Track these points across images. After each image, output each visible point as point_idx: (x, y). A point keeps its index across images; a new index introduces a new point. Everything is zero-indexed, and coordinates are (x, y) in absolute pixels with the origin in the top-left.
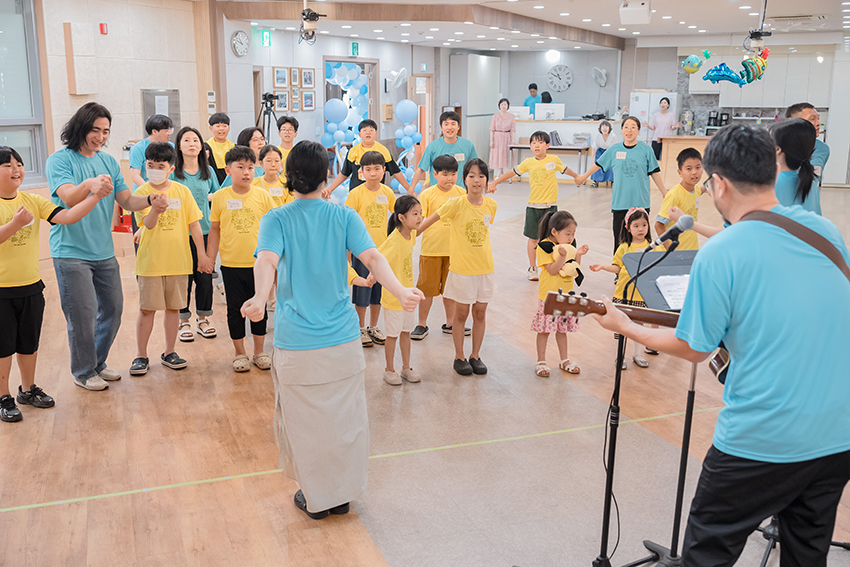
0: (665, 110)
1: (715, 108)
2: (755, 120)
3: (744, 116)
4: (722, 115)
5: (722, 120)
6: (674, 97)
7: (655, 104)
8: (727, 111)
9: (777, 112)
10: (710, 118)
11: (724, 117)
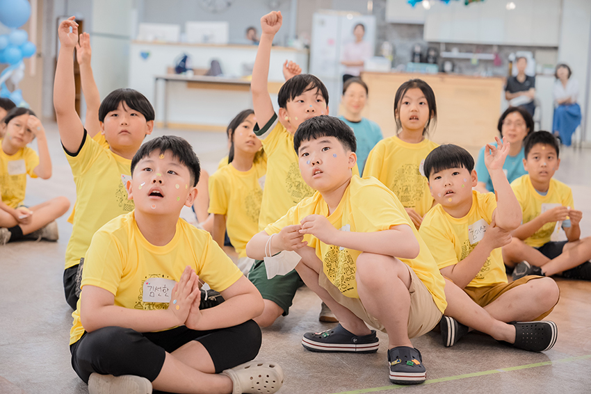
0: (359, 39)
1: (419, 41)
2: (468, 60)
3: (455, 53)
4: (429, 50)
5: (428, 56)
6: (370, 22)
7: (347, 31)
8: (435, 46)
9: (495, 49)
10: (414, 54)
11: (432, 53)
